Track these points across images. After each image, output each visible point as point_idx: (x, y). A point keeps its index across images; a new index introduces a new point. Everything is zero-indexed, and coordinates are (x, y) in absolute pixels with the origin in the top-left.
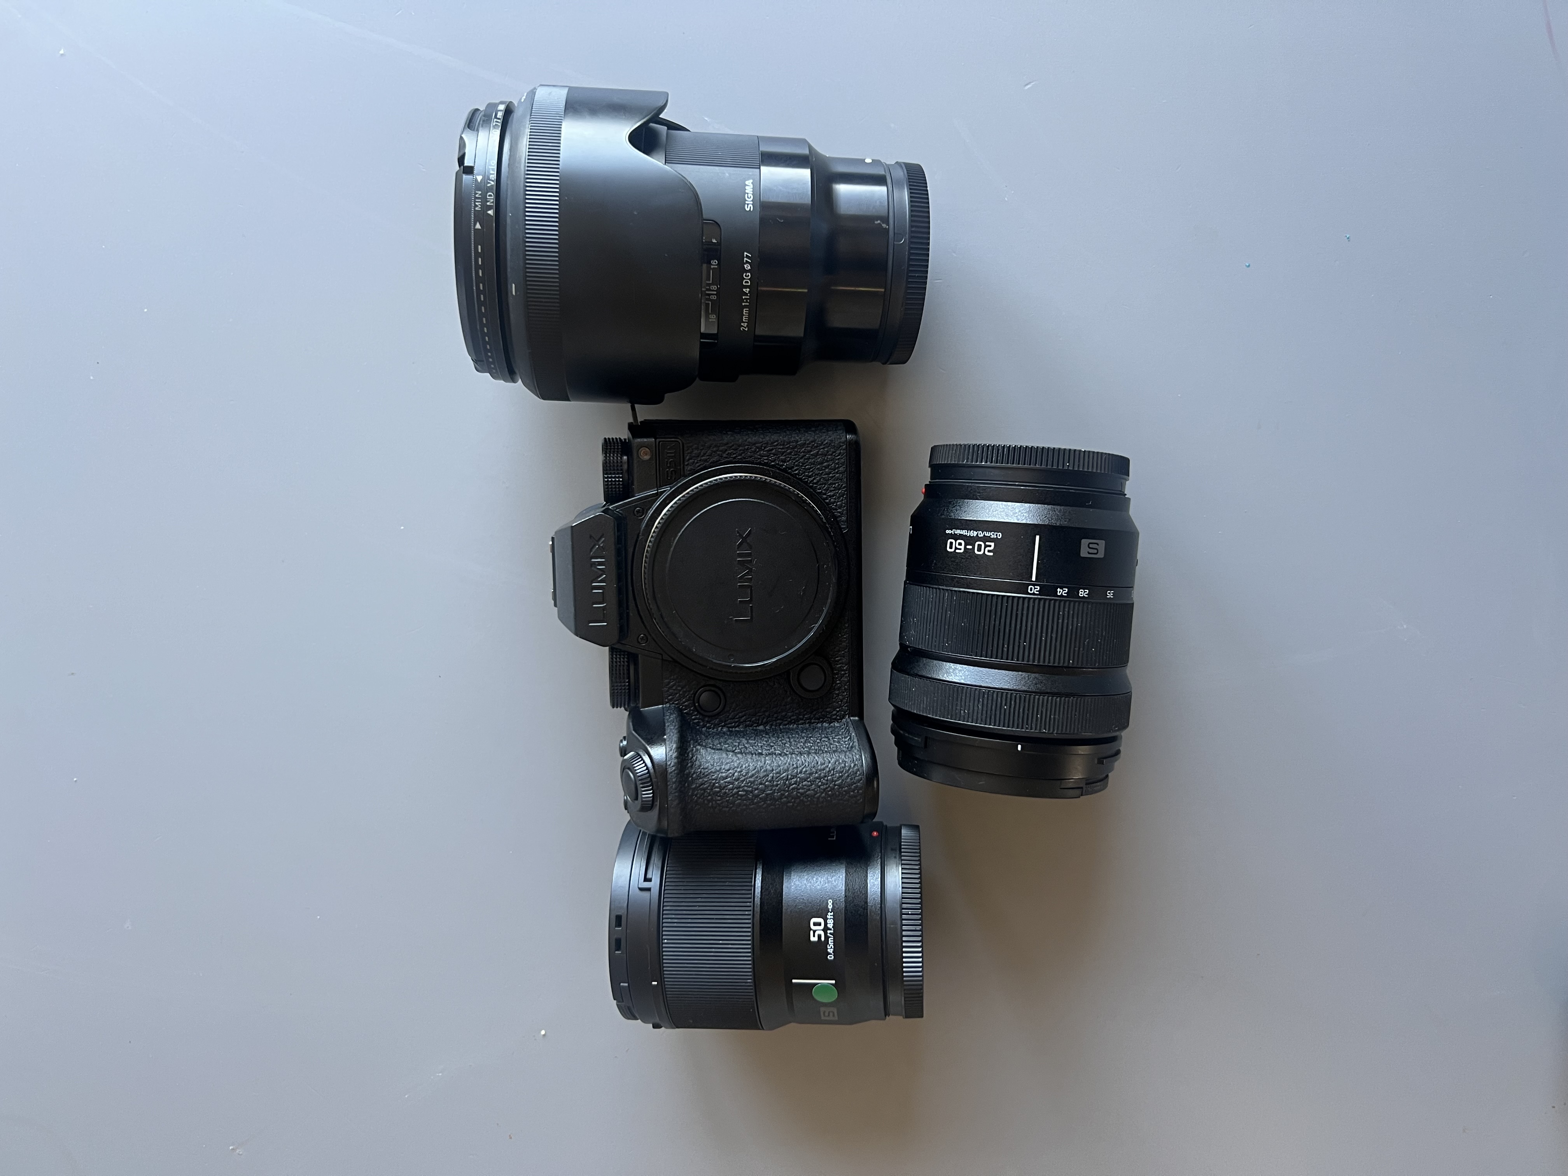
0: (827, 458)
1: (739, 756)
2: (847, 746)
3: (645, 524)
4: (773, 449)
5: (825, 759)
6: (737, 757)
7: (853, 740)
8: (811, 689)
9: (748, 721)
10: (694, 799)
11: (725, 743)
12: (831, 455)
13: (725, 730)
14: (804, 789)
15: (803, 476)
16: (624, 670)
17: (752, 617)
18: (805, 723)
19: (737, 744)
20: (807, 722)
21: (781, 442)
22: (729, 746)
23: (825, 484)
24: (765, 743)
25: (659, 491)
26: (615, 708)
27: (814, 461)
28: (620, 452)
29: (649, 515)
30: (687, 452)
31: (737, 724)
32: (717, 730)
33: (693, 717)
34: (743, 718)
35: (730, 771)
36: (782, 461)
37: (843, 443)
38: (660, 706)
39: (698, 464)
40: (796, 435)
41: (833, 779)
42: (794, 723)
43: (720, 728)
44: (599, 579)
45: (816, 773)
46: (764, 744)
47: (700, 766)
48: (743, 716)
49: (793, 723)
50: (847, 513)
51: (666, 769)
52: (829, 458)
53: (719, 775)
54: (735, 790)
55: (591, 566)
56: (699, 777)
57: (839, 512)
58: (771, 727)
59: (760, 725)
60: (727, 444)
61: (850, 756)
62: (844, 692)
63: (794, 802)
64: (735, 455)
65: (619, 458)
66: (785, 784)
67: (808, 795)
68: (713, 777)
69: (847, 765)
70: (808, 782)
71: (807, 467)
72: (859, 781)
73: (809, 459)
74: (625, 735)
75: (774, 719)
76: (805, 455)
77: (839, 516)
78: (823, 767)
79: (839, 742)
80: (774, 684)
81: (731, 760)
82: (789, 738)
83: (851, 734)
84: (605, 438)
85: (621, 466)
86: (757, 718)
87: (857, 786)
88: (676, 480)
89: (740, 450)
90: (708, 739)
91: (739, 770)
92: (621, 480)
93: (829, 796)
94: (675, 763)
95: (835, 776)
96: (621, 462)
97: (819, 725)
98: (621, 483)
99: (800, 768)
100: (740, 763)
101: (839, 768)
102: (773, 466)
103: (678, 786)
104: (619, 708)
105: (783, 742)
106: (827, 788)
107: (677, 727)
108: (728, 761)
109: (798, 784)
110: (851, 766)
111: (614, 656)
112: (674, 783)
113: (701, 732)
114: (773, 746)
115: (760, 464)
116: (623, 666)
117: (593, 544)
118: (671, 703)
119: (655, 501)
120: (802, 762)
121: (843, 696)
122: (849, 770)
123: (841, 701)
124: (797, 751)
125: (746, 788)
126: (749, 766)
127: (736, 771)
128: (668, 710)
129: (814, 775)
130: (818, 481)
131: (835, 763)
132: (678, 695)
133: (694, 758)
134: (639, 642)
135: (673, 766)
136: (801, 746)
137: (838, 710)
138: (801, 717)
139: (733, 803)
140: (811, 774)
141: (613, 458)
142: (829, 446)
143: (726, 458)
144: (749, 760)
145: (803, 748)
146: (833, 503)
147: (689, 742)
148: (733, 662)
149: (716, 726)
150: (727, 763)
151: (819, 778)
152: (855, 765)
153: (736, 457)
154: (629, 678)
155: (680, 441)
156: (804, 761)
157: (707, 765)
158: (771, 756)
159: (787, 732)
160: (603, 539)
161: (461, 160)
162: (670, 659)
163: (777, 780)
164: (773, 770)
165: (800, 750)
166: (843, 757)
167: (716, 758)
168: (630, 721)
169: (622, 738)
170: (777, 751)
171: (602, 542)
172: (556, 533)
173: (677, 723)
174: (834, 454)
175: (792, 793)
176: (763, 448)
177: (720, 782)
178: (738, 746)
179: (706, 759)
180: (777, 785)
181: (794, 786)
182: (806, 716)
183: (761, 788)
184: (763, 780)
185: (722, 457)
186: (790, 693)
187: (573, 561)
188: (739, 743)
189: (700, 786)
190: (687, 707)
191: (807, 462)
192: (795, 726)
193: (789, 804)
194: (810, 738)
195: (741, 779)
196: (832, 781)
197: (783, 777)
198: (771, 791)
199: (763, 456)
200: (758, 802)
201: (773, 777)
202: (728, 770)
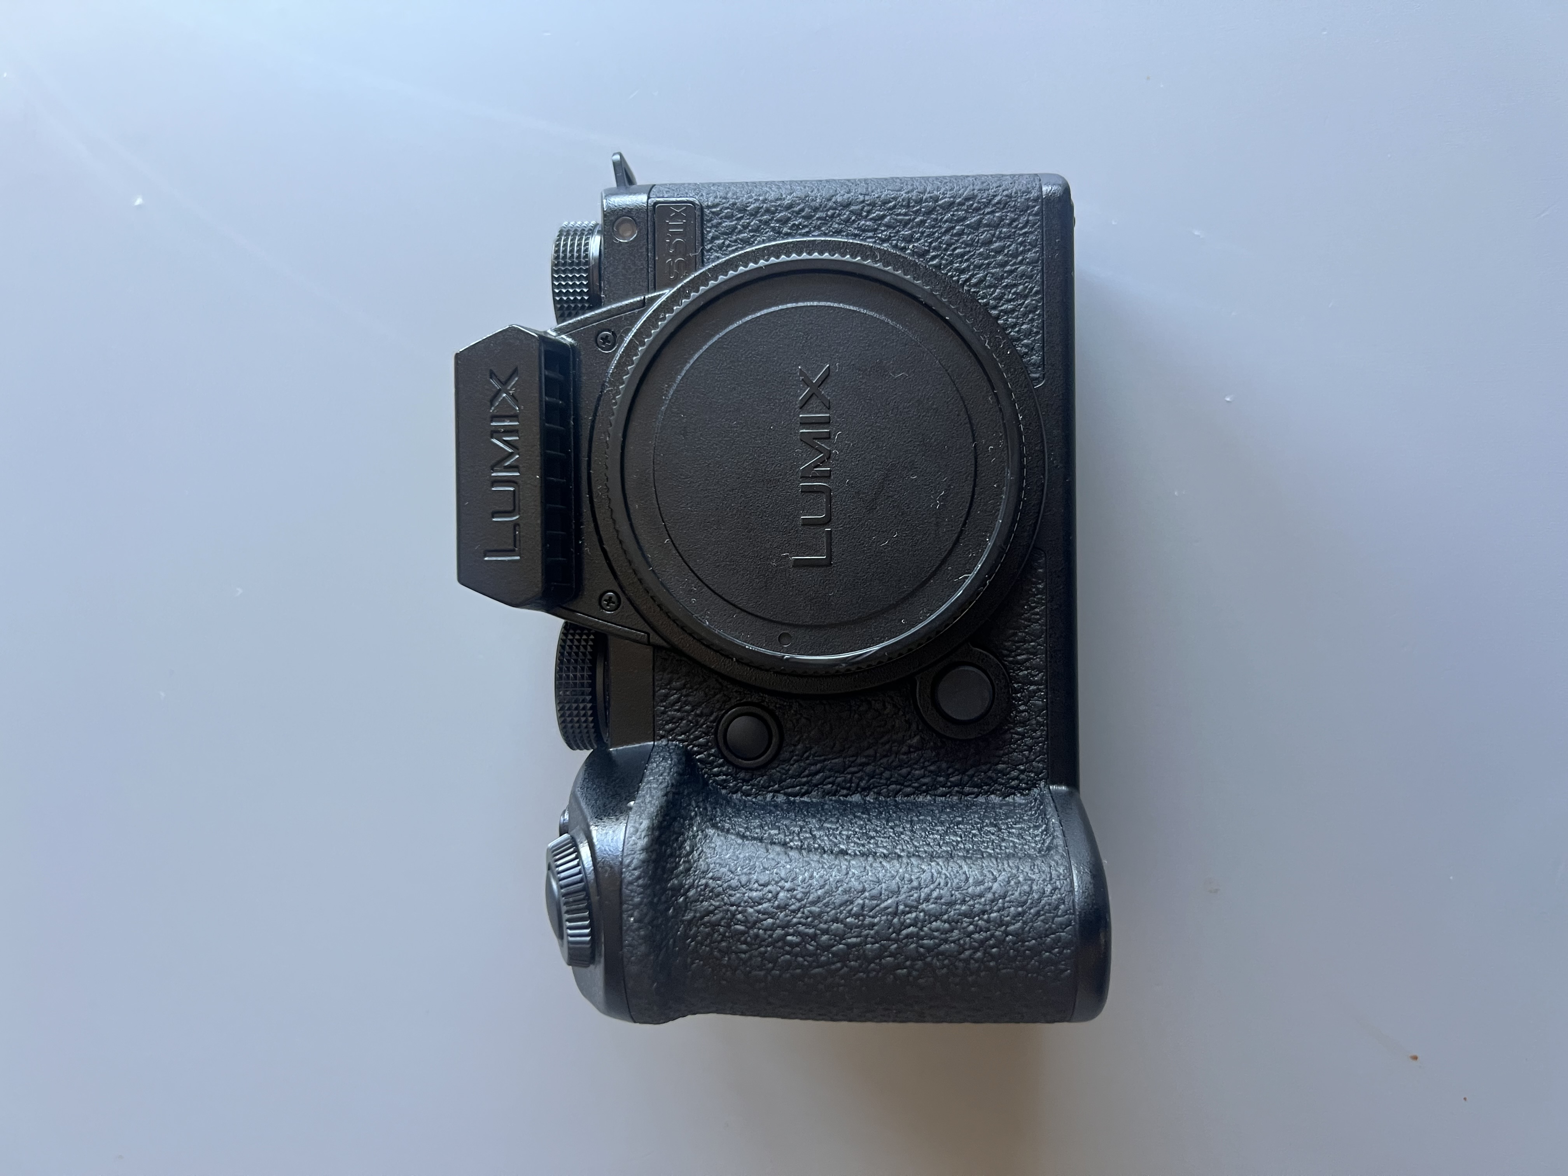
1: (797, 854)
2: (1039, 846)
4: (884, 217)
5: (985, 871)
6: (792, 856)
7: (1053, 833)
8: (961, 718)
9: (830, 783)
10: (689, 945)
11: (774, 827)
12: (1010, 225)
13: (781, 798)
14: (935, 938)
15: (950, 271)
17: (829, 556)
18: (950, 793)
19: (797, 829)
20: (954, 793)
21: (903, 200)
22: (778, 833)
23: (996, 287)
24: (857, 830)
25: (650, 296)
27: (972, 240)
31: (805, 788)
32: (761, 799)
33: (716, 770)
34: (818, 777)
35: (770, 887)
37: (1034, 201)
38: (647, 743)
41: (1002, 920)
42: (927, 792)
43: (767, 796)
44: (507, 464)
45: (964, 902)
46: (855, 833)
47: (705, 872)
48: (818, 773)
49: (924, 792)
50: (1043, 347)
51: (622, 873)
52: (1005, 234)
53: (745, 894)
54: (779, 932)
55: (493, 437)
56: (700, 897)
57: (1026, 346)
58: (876, 799)
59: (854, 792)
61: (1045, 868)
62: (1035, 731)
63: (912, 967)
66: (890, 924)
67: (942, 953)
68: (733, 899)
69: (1035, 887)
70: (945, 922)
71: (957, 251)
72: (1063, 926)
73: (961, 234)
75: (884, 781)
76: (953, 228)
77: (1026, 354)
78: (979, 889)
79: (1020, 837)
80: (885, 708)
81: (776, 864)
82: (911, 822)
83: (1049, 820)
86: (849, 776)
87: (1059, 939)
88: (683, 276)
90: (737, 816)
91: (789, 886)
93: (993, 957)
94: (644, 860)
95: (1005, 913)
96: (586, 257)
97: (981, 799)
99: (927, 890)
100: (793, 870)
101: (1017, 894)
103: (647, 913)
105: (897, 829)
106: (987, 939)
107: (664, 784)
108: (769, 865)
109: (919, 925)
110: (1044, 893)
112: (637, 906)
113: (729, 802)
114: (873, 838)
116: (584, 660)
117: (495, 389)
118: (670, 738)
119: (638, 315)
120: (933, 875)
121: (1032, 738)
122: (1040, 899)
123: (1030, 749)
124: (925, 852)
125: (801, 928)
126: (811, 877)
127: (783, 888)
128: (662, 750)
129: (958, 907)
130: (981, 281)
131: (1009, 882)
132: (684, 722)
133: (696, 854)
134: (603, 607)
135: (635, 869)
136: (934, 839)
137: (1022, 768)
139: (774, 961)
140: (951, 904)
142: (1003, 208)
144: (815, 864)
145: (939, 844)
146: (1013, 326)
147: (692, 819)
148: (786, 651)
149: (764, 789)
150: (766, 869)
151: (967, 915)
152: (1055, 889)
156: (935, 874)
157: (722, 870)
158: (866, 859)
159: (910, 810)
160: (516, 379)
162: (665, 644)
163: (871, 913)
164: (864, 891)
165: (931, 849)
166: (1027, 869)
167: (741, 856)
168: (586, 772)
170: (881, 850)
171: (512, 388)
173: (670, 778)
174: (1015, 224)
175: (906, 945)
176: (865, 214)
177: (747, 911)
178: (798, 835)
179: (721, 859)
180: (872, 926)
181: (911, 929)
182: (952, 779)
183: (836, 929)
184: (841, 913)
186: (918, 728)
188: (801, 827)
189: (702, 918)
190: (704, 747)
191: (957, 241)
192: (929, 797)
193: (899, 971)
194: (958, 823)
195: (793, 907)
196: (1001, 923)
197: (886, 908)
198: (859, 939)
199: (864, 231)
200: (829, 963)
201: (863, 907)
202: (765, 885)
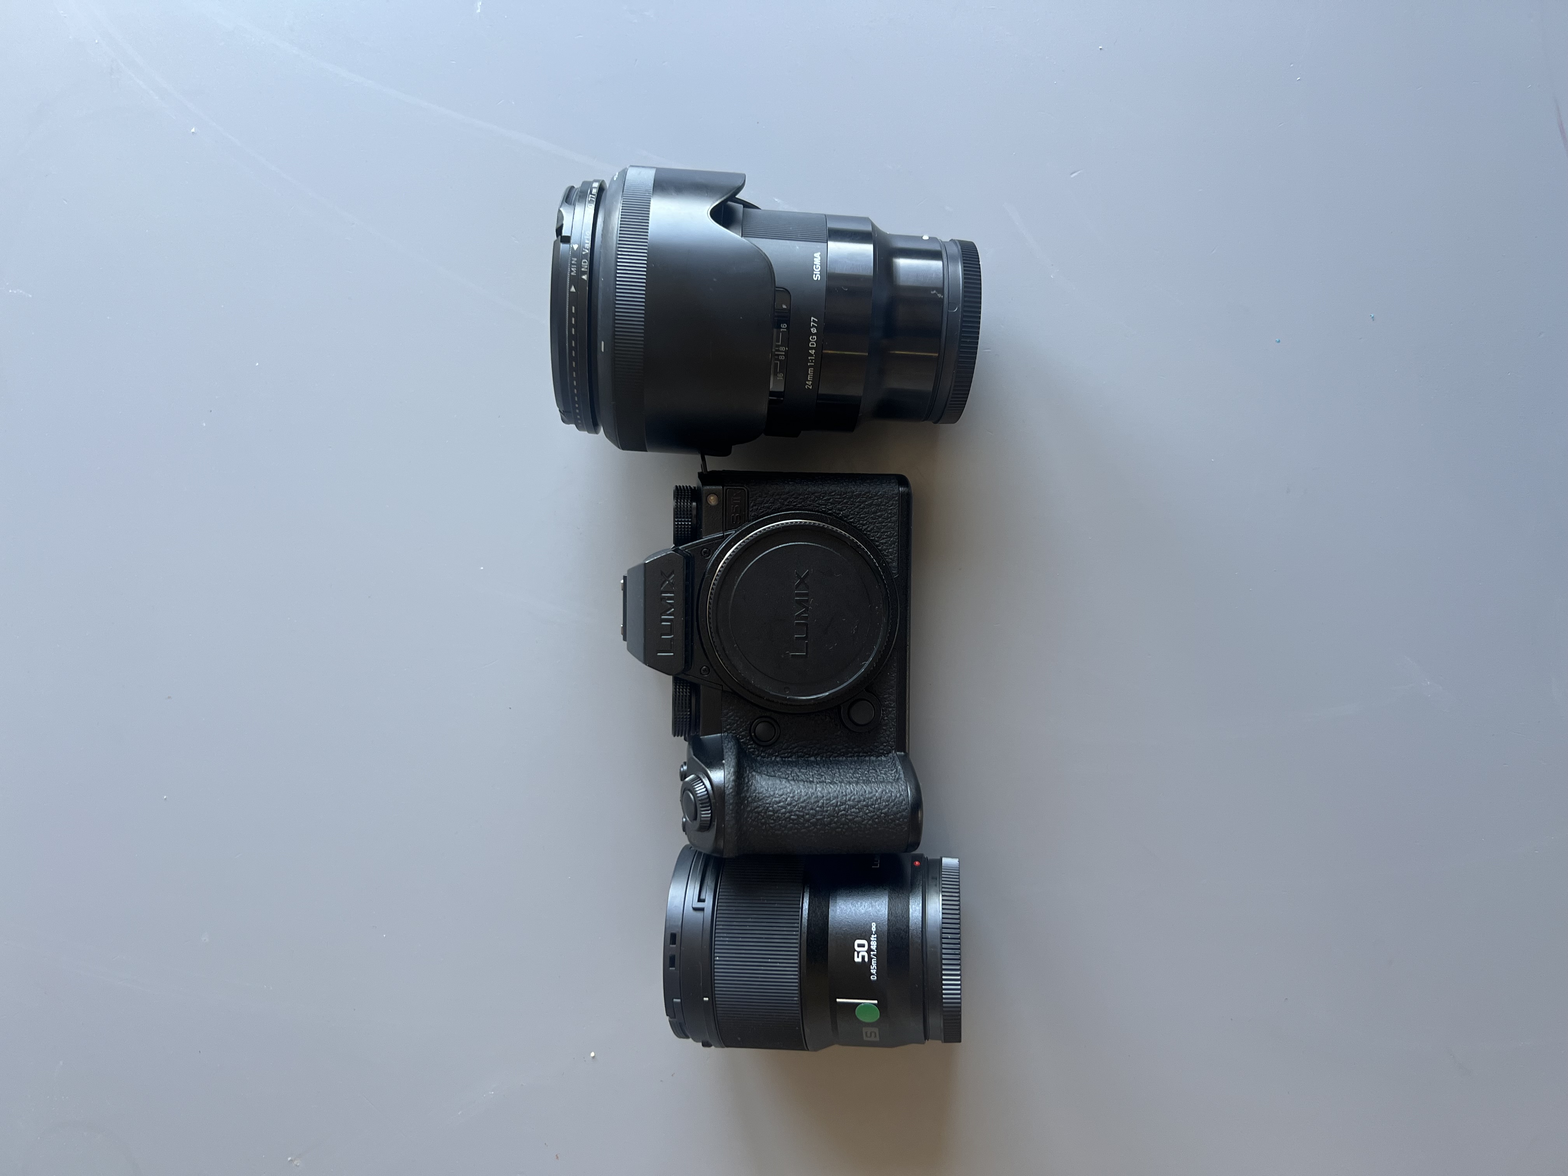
0: (881, 508)
1: (792, 783)
2: (893, 778)
3: (711, 563)
4: (830, 499)
5: (873, 788)
6: (790, 783)
7: (899, 772)
8: (859, 723)
9: (800, 752)
10: (748, 821)
11: (779, 771)
12: (885, 505)
13: (778, 759)
14: (853, 815)
15: (858, 524)
16: (686, 700)
17: (807, 653)
18: (854, 756)
19: (790, 772)
20: (855, 755)
21: (839, 492)
22: (782, 774)
23: (878, 532)
24: (816, 772)
25: (725, 534)
26: (676, 737)
27: (868, 511)
28: (690, 499)
29: (715, 556)
30: (751, 499)
31: (790, 754)
32: (771, 759)
33: (749, 746)
34: (795, 749)
35: (783, 796)
36: (839, 510)
37: (896, 494)
38: (719, 735)
39: (761, 511)
40: (852, 486)
41: (879, 807)
42: (844, 756)
43: (773, 758)
44: (668, 613)
45: (864, 801)
46: (815, 774)
47: (755, 790)
48: (796, 747)
49: (842, 755)
50: (898, 559)
51: (724, 791)
52: (883, 508)
53: (772, 799)
54: (788, 815)
55: (661, 600)
56: (754, 801)
57: (891, 559)
58: (821, 759)
59: (812, 756)
60: (789, 493)
61: (897, 787)
62: (891, 728)
63: (843, 828)
64: (795, 503)
65: (689, 504)
66: (834, 810)
67: (856, 822)
68: (767, 801)
69: (893, 794)
70: (856, 809)
71: (862, 516)
72: (904, 810)
73: (864, 508)
74: (686, 760)
75: (825, 751)
76: (860, 505)
77: (891, 562)
78: (870, 796)
79: (885, 774)
80: (826, 718)
81: (784, 786)
82: (839, 769)
83: (897, 767)
84: (676, 486)
85: (691, 511)
86: (809, 749)
87: (903, 815)
88: (741, 525)
89: (801, 499)
90: (763, 767)
91: (791, 795)
92: (690, 523)
93: (876, 823)
94: (732, 785)
95: (881, 805)
96: (691, 507)
97: (867, 759)
98: (690, 527)
99: (849, 796)
100: (792, 789)
101: (886, 797)
102: (830, 514)
103: (735, 807)
104: (679, 737)
105: (833, 772)
106: (874, 816)
107: (734, 753)
108: (781, 787)
109: (846, 810)
110: (897, 796)
111: (678, 687)
112: (731, 804)
113: (756, 761)
115: (818, 511)
116: (686, 696)
117: (663, 580)
118: (729, 732)
119: (720, 543)
120: (851, 790)
121: (890, 731)
122: (895, 799)
123: (888, 736)
124: (846, 781)
125: (797, 813)
126: (801, 792)
127: (789, 796)
128: (726, 738)
129: (862, 803)
130: (872, 529)
131: (882, 792)
132: (736, 725)
133: (750, 783)
134: (701, 674)
135: (730, 789)
136: (850, 776)
137: (885, 744)
138: (850, 750)
139: (785, 827)
140: (859, 802)
141: (685, 504)
142: (883, 497)
143: (788, 505)
144: (801, 786)
145: (852, 778)
146: (885, 550)
147: (746, 768)
148: (788, 695)
149: (771, 755)
150: (781, 789)
151: (867, 806)
152: (901, 795)
153: (797, 505)
154: (690, 707)
155: (746, 490)
156: (852, 790)
157: (762, 789)
158: (822, 784)
159: (837, 764)
160: (673, 575)
161: (559, 230)
162: (730, 691)
163: (827, 806)
164: (823, 797)
165: (849, 780)
166: (890, 787)
167: (770, 783)
168: (691, 746)
169: (682, 764)
170: (828, 780)
171: (671, 579)
172: (629, 571)
173: (734, 750)
174: (887, 505)
175: (841, 818)
176: (821, 497)
177: (773, 806)
178: (791, 774)
179: (761, 785)
180: (827, 811)
181: (843, 812)
182: (855, 750)
183: (813, 813)
184: (814, 806)
185: (783, 504)
186: (840, 727)
187: (645, 595)
188: (791, 772)
189: (754, 809)
190: (743, 736)
191: (862, 511)
192: (844, 758)
193: (837, 830)
194: (859, 769)
195: (794, 804)
196: (879, 809)
197: (833, 804)
198: (821, 817)
199: (821, 505)
200: (809, 827)
201: (823, 803)
202: (782, 795)
